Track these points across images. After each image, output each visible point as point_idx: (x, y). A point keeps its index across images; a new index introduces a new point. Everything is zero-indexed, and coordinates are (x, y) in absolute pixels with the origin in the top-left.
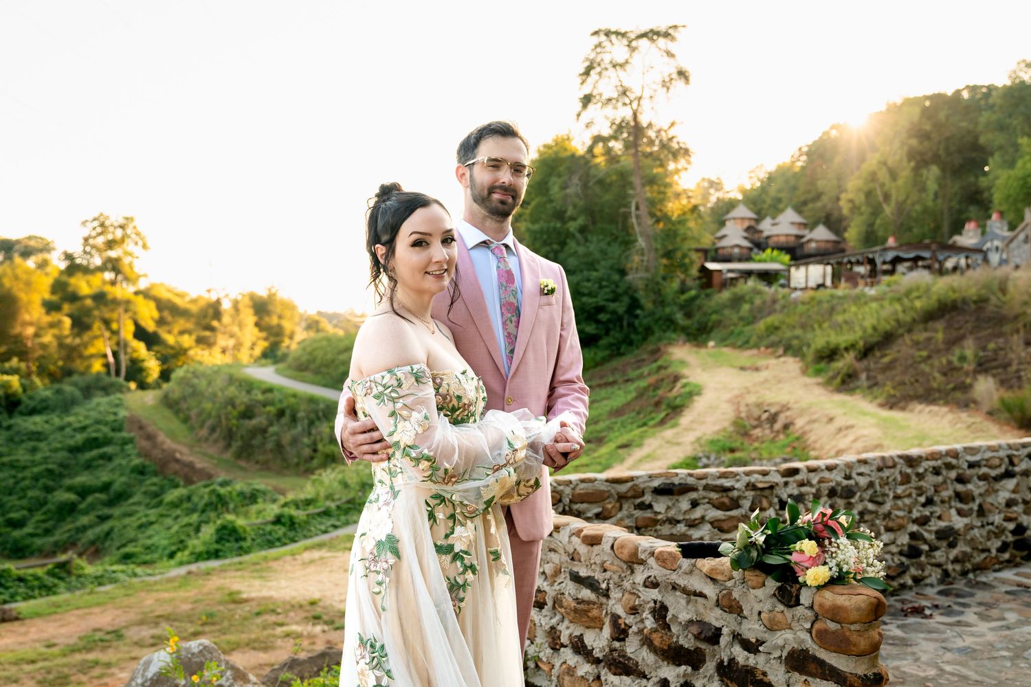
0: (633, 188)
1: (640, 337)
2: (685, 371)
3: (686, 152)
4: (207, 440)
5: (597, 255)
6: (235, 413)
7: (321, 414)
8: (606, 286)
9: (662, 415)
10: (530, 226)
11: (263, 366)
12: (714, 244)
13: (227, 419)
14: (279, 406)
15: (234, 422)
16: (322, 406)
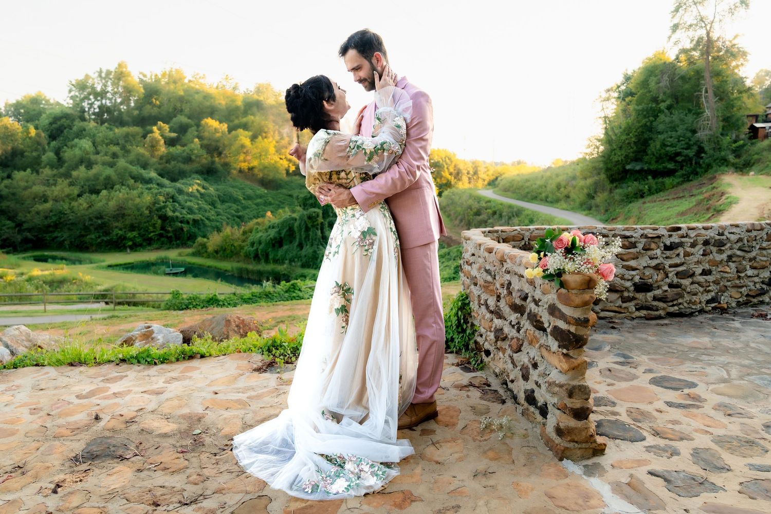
0: (704, 80)
1: (703, 170)
2: (730, 190)
3: (744, 54)
4: (458, 226)
5: (677, 122)
6: (472, 213)
7: (514, 214)
8: (682, 140)
9: (710, 215)
10: (636, 107)
11: (488, 189)
12: (766, 111)
13: (468, 216)
14: (494, 209)
15: (471, 217)
16: (515, 209)
